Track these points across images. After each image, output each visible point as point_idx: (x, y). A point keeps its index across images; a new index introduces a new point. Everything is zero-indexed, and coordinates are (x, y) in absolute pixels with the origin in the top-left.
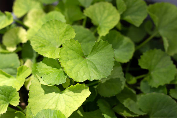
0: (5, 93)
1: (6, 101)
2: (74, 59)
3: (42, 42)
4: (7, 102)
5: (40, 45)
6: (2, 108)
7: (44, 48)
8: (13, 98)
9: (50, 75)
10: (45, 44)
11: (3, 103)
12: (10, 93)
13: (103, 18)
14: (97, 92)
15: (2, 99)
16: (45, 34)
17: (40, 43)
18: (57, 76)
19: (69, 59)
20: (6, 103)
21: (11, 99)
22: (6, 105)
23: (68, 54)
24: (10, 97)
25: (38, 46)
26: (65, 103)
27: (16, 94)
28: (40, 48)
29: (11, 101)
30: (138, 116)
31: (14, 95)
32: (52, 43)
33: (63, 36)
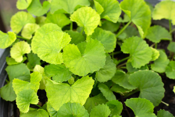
0: (25, 96)
1: (27, 102)
2: (74, 59)
3: (46, 51)
4: (29, 102)
5: (45, 54)
6: (25, 108)
7: (49, 56)
8: (33, 98)
9: (58, 75)
10: (49, 52)
11: (25, 104)
12: (29, 95)
13: (86, 20)
14: (97, 80)
15: (24, 101)
16: (46, 44)
17: (45, 53)
18: (63, 75)
19: (71, 60)
20: (27, 104)
21: (31, 100)
22: (28, 106)
23: (69, 57)
24: (30, 98)
25: (44, 56)
26: (77, 94)
27: (34, 95)
28: (46, 57)
29: (31, 101)
30: (131, 91)
31: (33, 96)
32: (53, 50)
33: (62, 43)
